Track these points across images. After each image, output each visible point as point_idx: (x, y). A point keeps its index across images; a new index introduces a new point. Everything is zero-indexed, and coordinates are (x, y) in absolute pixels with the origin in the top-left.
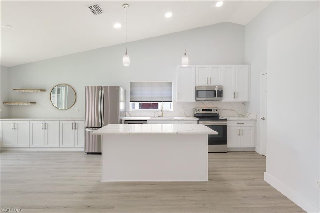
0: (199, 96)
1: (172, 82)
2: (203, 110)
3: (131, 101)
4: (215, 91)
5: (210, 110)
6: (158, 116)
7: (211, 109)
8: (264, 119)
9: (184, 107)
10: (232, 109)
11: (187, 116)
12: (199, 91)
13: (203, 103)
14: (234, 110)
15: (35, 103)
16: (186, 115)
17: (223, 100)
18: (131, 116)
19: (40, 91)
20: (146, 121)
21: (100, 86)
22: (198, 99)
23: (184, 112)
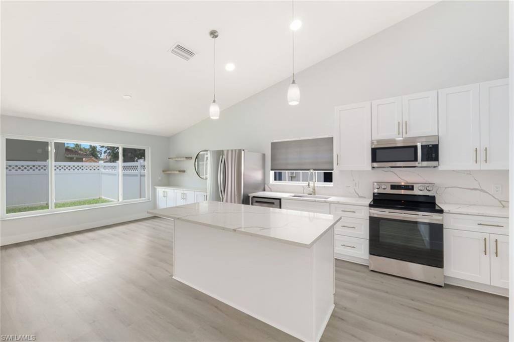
0: (377, 160)
1: (332, 138)
2: (393, 187)
3: (272, 170)
4: (416, 147)
5: (409, 188)
6: (309, 192)
7: (413, 186)
9: (353, 180)
10: (477, 187)
11: (360, 197)
12: (377, 151)
13: (396, 174)
14: (482, 190)
15: (184, 171)
16: (357, 194)
17: (441, 168)
18: (271, 191)
19: (185, 159)
20: (279, 201)
21: (221, 151)
22: (375, 165)
23: (354, 189)
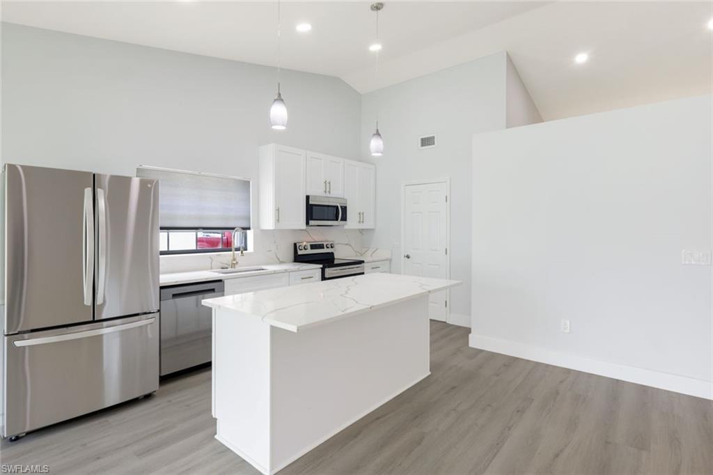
0: (314, 218)
1: (249, 181)
2: (313, 247)
4: (337, 207)
5: (321, 246)
7: (323, 245)
8: (408, 257)
9: (275, 242)
10: (348, 243)
11: (281, 263)
12: (314, 207)
13: (308, 233)
16: (278, 259)
17: (346, 227)
20: (222, 283)
22: (312, 222)
23: (276, 254)
